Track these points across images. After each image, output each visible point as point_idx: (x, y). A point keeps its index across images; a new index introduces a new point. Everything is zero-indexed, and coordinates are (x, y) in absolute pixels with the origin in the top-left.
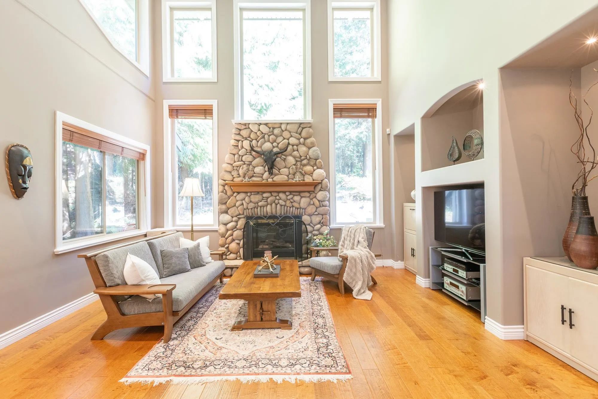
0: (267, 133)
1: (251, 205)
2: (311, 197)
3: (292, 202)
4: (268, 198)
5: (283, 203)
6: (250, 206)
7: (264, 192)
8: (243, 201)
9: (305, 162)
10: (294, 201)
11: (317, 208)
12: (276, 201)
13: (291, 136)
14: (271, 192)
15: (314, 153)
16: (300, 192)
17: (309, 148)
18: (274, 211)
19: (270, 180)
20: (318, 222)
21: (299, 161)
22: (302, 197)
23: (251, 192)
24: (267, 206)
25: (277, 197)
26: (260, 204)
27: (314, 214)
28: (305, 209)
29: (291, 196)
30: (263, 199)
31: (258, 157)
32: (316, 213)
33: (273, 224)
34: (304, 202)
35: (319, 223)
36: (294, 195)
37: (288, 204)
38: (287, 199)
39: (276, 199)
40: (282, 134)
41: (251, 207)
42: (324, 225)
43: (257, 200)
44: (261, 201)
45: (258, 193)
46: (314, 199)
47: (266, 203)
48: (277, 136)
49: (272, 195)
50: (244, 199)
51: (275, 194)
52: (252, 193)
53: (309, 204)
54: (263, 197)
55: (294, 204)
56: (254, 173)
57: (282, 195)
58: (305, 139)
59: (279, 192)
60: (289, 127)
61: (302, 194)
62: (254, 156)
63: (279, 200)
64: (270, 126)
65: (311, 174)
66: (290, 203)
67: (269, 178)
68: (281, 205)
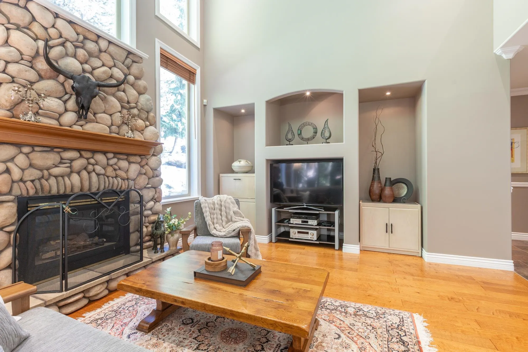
0: (71, 40)
1: (33, 174)
2: (143, 163)
3: (115, 170)
4: (72, 160)
5: (103, 171)
6: (30, 176)
7: (66, 149)
8: (10, 165)
9: (135, 111)
10: (120, 169)
11: (149, 179)
12: (90, 167)
13: (115, 66)
14: (79, 150)
15: (148, 103)
16: (128, 155)
17: (140, 94)
18: (86, 184)
19: (77, 128)
20: (151, 197)
21: (126, 109)
22: (130, 163)
23: (33, 146)
24: (69, 175)
25: (92, 161)
26: (56, 171)
27: (145, 187)
28: (134, 180)
29: (115, 160)
30: (61, 163)
31: (50, 78)
32: (150, 186)
33: (109, 206)
34: (134, 169)
35: (152, 200)
36: (119, 159)
37: (110, 171)
38: (108, 164)
39: (89, 163)
40: (99, 55)
41: (32, 178)
42: (157, 202)
43: (49, 163)
44: (56, 166)
45: (52, 149)
46: (146, 167)
47: (68, 170)
48: (91, 55)
49: (81, 156)
50: (12, 159)
51: (88, 155)
52: (36, 149)
53: (140, 174)
54: (62, 159)
55: (119, 172)
56: (40, 108)
57: (100, 158)
58: (137, 78)
59: (94, 152)
60: (112, 49)
61: (132, 159)
62: (43, 74)
63: (93, 165)
64: (79, 30)
65: (141, 131)
66: (112, 171)
67: (75, 124)
68: (98, 175)
